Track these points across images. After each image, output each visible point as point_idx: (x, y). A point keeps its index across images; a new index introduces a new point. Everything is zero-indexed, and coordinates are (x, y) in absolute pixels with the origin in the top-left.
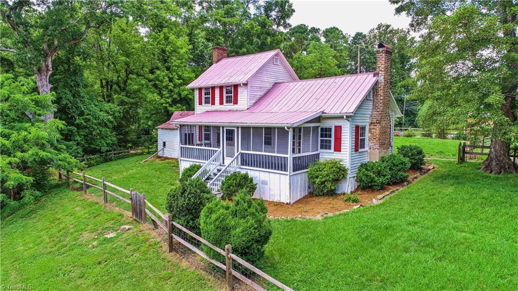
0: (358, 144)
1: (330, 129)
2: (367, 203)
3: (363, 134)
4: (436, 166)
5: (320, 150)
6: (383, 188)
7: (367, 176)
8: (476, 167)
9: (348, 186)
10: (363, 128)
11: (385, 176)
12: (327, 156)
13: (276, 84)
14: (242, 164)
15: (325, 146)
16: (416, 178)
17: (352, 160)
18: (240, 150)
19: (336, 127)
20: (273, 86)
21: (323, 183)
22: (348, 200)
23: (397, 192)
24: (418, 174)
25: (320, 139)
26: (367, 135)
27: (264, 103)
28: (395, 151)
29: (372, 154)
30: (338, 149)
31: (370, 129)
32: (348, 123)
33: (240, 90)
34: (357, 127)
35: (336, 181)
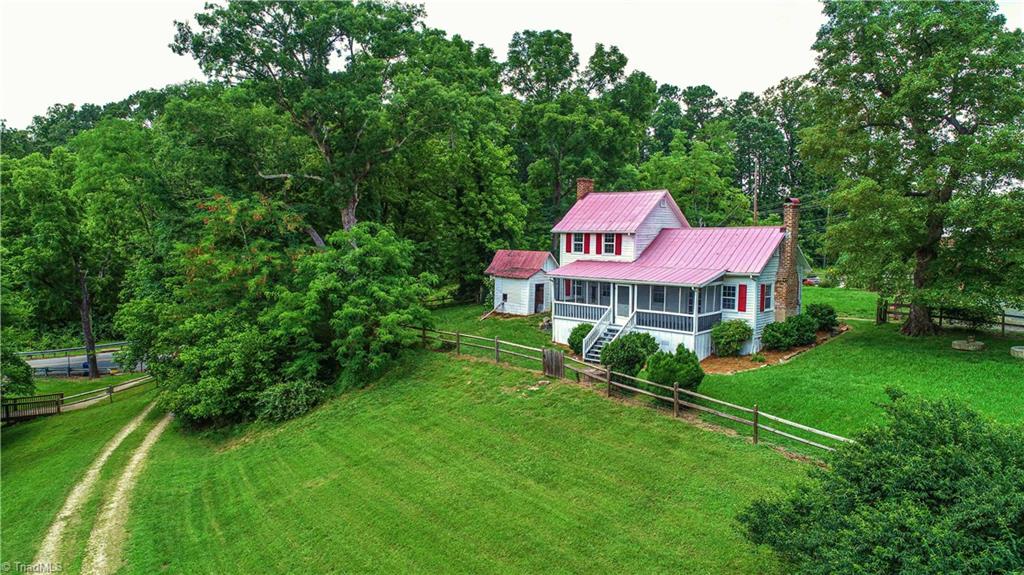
0: (764, 303)
1: (734, 288)
2: (774, 363)
3: (769, 293)
4: (851, 327)
5: (722, 310)
6: (789, 348)
7: (773, 336)
8: (896, 328)
9: (753, 348)
10: (769, 287)
11: (791, 336)
12: (732, 315)
13: (663, 230)
14: (638, 323)
15: (729, 305)
16: (825, 340)
17: (758, 321)
18: (636, 309)
19: (740, 286)
20: (660, 232)
21: (729, 343)
22: (756, 359)
23: (804, 353)
24: (828, 335)
25: (722, 297)
26: (773, 294)
27: (654, 254)
28: (803, 311)
29: (778, 314)
30: (742, 308)
31: (776, 288)
32: (755, 283)
33: (624, 239)
34: (763, 286)
35: (742, 341)
